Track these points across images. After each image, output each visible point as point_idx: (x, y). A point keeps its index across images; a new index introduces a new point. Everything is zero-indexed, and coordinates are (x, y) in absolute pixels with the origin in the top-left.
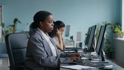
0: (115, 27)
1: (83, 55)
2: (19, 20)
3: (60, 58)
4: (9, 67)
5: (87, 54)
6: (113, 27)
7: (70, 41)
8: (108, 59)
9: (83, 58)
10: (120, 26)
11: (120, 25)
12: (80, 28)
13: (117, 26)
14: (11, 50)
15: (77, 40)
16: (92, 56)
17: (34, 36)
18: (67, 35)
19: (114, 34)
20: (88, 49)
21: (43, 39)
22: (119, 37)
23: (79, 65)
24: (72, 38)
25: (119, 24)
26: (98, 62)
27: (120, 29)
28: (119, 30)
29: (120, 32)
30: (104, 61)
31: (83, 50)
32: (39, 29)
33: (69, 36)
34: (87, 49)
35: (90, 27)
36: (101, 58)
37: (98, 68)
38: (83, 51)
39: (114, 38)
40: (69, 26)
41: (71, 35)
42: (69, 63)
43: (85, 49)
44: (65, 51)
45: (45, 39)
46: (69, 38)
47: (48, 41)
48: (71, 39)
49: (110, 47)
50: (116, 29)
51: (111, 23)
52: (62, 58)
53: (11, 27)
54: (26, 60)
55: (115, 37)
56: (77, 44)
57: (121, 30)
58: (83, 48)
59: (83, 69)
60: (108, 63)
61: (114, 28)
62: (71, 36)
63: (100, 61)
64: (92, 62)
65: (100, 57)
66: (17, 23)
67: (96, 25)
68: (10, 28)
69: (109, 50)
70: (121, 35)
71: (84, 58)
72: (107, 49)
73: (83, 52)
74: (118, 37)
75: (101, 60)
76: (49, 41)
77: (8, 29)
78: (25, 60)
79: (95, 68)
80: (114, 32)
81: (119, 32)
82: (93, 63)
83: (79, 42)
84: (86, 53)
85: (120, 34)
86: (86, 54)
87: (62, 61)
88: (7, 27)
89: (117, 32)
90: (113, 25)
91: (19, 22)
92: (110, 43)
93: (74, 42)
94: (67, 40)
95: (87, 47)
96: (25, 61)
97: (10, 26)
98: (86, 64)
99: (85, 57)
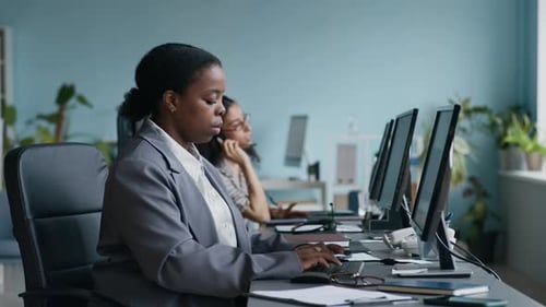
0: (507, 123)
1: (359, 244)
2: (79, 90)
3: (254, 257)
4: (20, 295)
5: (377, 241)
6: (499, 121)
7: (309, 186)
8: (469, 260)
9: (355, 257)
10: (527, 119)
11: (529, 115)
12: (351, 125)
13: (514, 118)
14: (30, 217)
15: (340, 181)
16: (399, 245)
17: (132, 159)
18: (293, 159)
19: (502, 153)
20: (380, 218)
21: (172, 170)
22: (525, 165)
23: (335, 284)
24: (314, 169)
25: (523, 109)
26: (425, 272)
27: (531, 130)
28: (524, 138)
29: (530, 146)
30: (451, 267)
31: (360, 223)
32: (155, 125)
33: (304, 165)
34: (377, 217)
35: (392, 121)
36: (438, 258)
37: (421, 298)
38: (360, 226)
39: (502, 172)
40: (304, 118)
41: (310, 158)
42: (293, 277)
43: (369, 216)
44: (280, 228)
45: (183, 169)
46: (302, 173)
47: (196, 180)
48: (313, 178)
49: (486, 212)
50: (510, 132)
51: (490, 106)
52: (262, 256)
53: (44, 124)
54: (99, 266)
55: (509, 168)
56: (336, 197)
57: (533, 134)
58: (362, 213)
59: (352, 304)
60: (468, 276)
61: (501, 129)
62: (312, 162)
63: (430, 269)
64: (394, 272)
65: (434, 252)
66: (73, 107)
67: (416, 107)
68: (39, 128)
69: (479, 223)
70: (535, 156)
71: (363, 254)
72: (469, 219)
73: (360, 230)
74: (518, 168)
75: (438, 264)
76: (200, 180)
77: (31, 133)
78: (91, 266)
79: (409, 298)
80: (502, 145)
81: (524, 146)
82: (399, 276)
83: (345, 190)
84: (371, 234)
85: (528, 155)
86: (371, 239)
87: (258, 269)
88: (29, 123)
89: (517, 145)
90: (500, 115)
91: (82, 100)
92: (484, 194)
93: (323, 187)
94: (292, 179)
95: (376, 210)
96: (94, 268)
97: (41, 117)
98: (367, 282)
99: (366, 251)
